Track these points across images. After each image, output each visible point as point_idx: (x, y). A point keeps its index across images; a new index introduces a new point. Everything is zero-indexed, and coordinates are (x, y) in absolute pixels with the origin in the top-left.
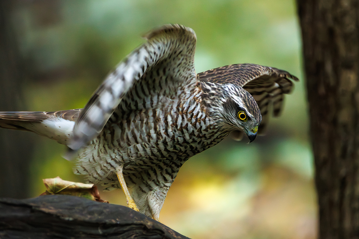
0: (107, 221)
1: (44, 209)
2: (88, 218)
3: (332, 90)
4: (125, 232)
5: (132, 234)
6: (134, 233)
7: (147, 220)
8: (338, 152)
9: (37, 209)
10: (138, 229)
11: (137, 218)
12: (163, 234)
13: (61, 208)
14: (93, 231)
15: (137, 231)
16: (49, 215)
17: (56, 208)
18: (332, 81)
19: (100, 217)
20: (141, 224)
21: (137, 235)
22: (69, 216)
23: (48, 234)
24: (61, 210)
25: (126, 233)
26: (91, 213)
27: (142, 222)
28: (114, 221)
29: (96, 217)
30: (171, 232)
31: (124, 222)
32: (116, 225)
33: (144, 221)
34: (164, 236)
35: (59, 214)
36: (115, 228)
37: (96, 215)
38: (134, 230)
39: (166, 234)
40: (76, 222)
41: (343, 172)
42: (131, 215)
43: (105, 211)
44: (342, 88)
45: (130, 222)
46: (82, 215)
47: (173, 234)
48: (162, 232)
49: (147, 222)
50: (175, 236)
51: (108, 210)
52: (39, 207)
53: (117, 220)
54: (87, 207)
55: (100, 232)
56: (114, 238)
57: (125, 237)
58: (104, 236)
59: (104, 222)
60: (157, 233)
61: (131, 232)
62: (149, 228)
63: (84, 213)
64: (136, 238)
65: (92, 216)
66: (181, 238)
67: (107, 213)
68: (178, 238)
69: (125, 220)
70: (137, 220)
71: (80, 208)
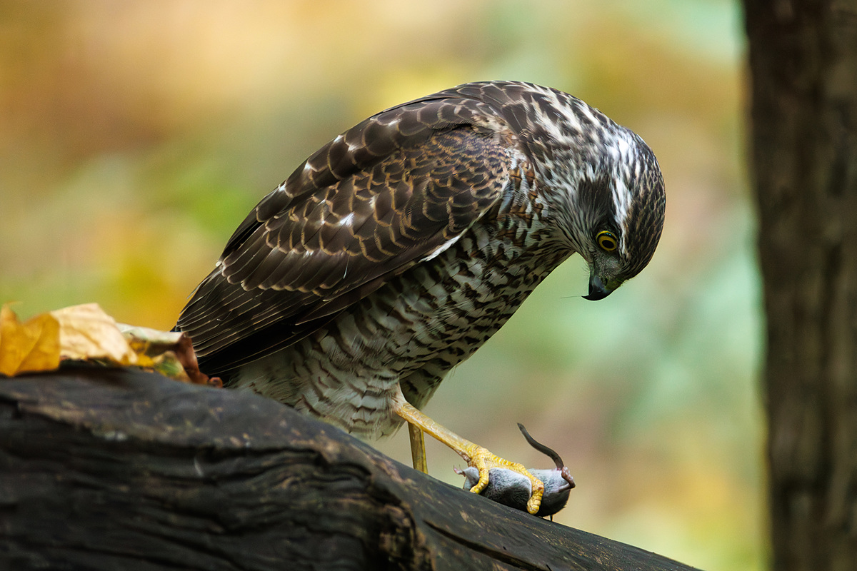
0: (219, 441)
1: (48, 410)
2: (166, 433)
4: (263, 470)
5: (280, 476)
6: (289, 475)
7: (324, 438)
9: (31, 409)
10: (299, 463)
11: (298, 434)
12: (367, 478)
13: (95, 406)
14: (180, 470)
15: (299, 468)
16: (64, 425)
17: (80, 405)
19: (198, 430)
20: (310, 451)
21: (298, 479)
22: (117, 430)
23: (59, 478)
24: (93, 412)
25: (268, 474)
26: (175, 419)
27: (311, 443)
28: (235, 442)
29: (189, 431)
30: (389, 468)
31: (261, 444)
32: (243, 452)
33: (316, 441)
34: (369, 483)
35: (87, 424)
36: (238, 461)
37: (189, 424)
38: (289, 464)
39: (373, 477)
40: (134, 446)
41: (833, 230)
42: (283, 424)
43: (212, 412)
45: (279, 444)
46: (150, 423)
47: (392, 474)
48: (366, 472)
49: (325, 444)
50: (399, 480)
51: (220, 409)
52: (34, 403)
53: (246, 436)
54: (165, 401)
55: (198, 470)
56: (235, 487)
57: (265, 484)
58: (208, 481)
59: (209, 444)
60: (349, 473)
61: (281, 472)
62: (329, 460)
63: (156, 418)
64: (294, 488)
65: (179, 428)
66: (413, 485)
67: (217, 419)
68: (407, 486)
69: (267, 438)
70: (299, 438)
71: (147, 403)
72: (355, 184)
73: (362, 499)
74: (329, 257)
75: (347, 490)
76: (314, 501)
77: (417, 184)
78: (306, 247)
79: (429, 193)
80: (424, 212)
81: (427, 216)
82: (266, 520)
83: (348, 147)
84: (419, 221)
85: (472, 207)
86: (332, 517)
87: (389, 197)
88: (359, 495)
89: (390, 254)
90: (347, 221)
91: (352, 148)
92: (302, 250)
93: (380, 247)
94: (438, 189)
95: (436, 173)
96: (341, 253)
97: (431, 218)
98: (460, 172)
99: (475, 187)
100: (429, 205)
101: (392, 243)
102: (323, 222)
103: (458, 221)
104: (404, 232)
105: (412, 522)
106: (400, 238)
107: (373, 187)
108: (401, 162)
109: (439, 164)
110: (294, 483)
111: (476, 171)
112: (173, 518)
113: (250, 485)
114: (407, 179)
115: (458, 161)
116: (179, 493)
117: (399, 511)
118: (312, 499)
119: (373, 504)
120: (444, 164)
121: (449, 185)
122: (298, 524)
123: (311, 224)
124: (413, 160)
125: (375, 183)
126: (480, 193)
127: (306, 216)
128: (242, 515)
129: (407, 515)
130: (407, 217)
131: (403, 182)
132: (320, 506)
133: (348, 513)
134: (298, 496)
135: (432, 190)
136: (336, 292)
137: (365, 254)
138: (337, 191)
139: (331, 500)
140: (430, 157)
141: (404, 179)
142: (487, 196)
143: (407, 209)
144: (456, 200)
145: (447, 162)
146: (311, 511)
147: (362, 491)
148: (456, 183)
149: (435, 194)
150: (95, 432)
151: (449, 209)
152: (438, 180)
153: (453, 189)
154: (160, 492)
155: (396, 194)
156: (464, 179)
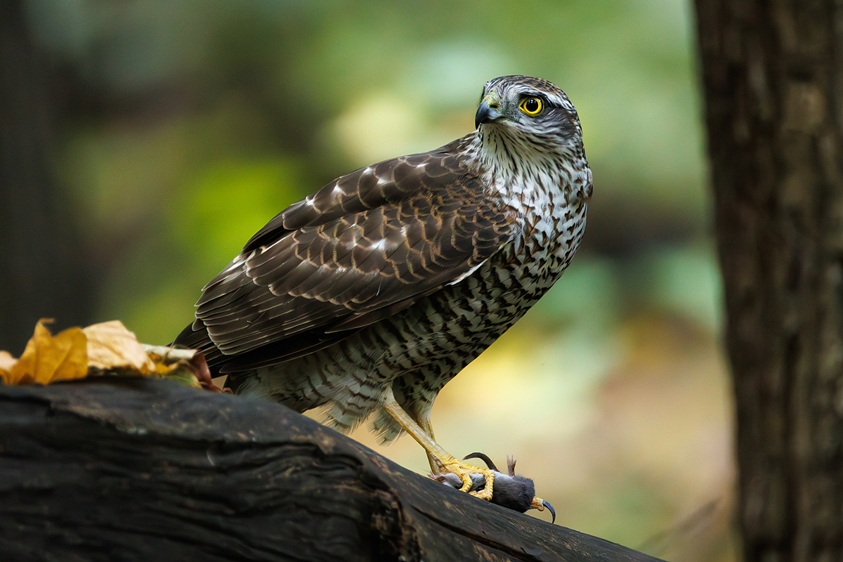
0: (228, 436)
1: (78, 409)
2: (182, 428)
3: (766, 130)
4: (268, 461)
5: (284, 465)
6: (290, 465)
7: (322, 434)
8: (780, 275)
9: (62, 407)
10: (300, 455)
11: (297, 429)
12: (359, 467)
13: (119, 406)
14: (195, 460)
15: (299, 459)
16: (91, 421)
17: (105, 405)
18: (765, 110)
19: (209, 427)
20: (308, 444)
21: (299, 468)
22: (139, 425)
23: (89, 466)
24: (117, 411)
25: (272, 464)
26: (189, 417)
27: (310, 437)
28: (243, 437)
29: (200, 428)
30: (379, 462)
31: (268, 439)
32: (249, 445)
33: (314, 436)
34: (361, 472)
35: (112, 421)
36: (245, 453)
37: (201, 422)
38: (290, 456)
39: (365, 467)
40: (153, 439)
41: (791, 321)
42: (285, 422)
43: (221, 412)
44: (787, 126)
45: (281, 438)
46: (168, 420)
47: (382, 467)
48: (357, 461)
49: (322, 439)
50: (388, 472)
51: (228, 410)
52: (66, 403)
53: (251, 432)
54: (180, 402)
55: (211, 460)
56: (243, 475)
57: (270, 473)
58: (219, 470)
59: (219, 438)
60: (344, 463)
61: (283, 462)
62: (326, 452)
63: (172, 417)
64: (295, 476)
65: (193, 425)
66: (401, 476)
67: (227, 418)
68: (395, 477)
69: (271, 434)
70: (298, 434)
71: (164, 405)
72: (384, 214)
73: (354, 485)
74: (362, 276)
75: (343, 477)
76: (312, 488)
77: (445, 218)
78: (338, 264)
79: (456, 227)
80: (453, 243)
81: (455, 247)
82: (272, 504)
83: (378, 180)
84: (447, 250)
85: (494, 242)
86: (330, 501)
87: (419, 228)
88: (352, 482)
89: (421, 278)
90: (380, 245)
91: (381, 182)
92: (334, 266)
93: (412, 271)
94: (464, 224)
95: (462, 211)
96: (375, 273)
97: (458, 249)
98: (485, 211)
99: (497, 224)
100: (457, 237)
101: (422, 268)
102: (355, 244)
103: (480, 252)
104: (434, 260)
105: (400, 504)
106: (430, 264)
107: (402, 218)
108: (429, 199)
109: (465, 203)
110: (295, 472)
111: (499, 211)
112: (190, 502)
113: (257, 473)
114: (436, 214)
115: (482, 203)
116: (194, 481)
117: (388, 496)
118: (310, 485)
119: (364, 489)
120: (469, 204)
121: (474, 221)
122: (299, 507)
123: (342, 244)
124: (440, 198)
125: (404, 215)
126: (501, 229)
127: (337, 236)
128: (251, 499)
129: (395, 498)
130: (437, 247)
131: (431, 216)
132: (319, 491)
133: (344, 498)
134: (298, 482)
135: (459, 224)
136: (368, 307)
137: (398, 277)
138: (367, 218)
139: (328, 486)
140: (455, 197)
141: (432, 213)
142: (506, 233)
143: (437, 239)
144: (481, 235)
145: (472, 203)
146: (310, 495)
147: (355, 479)
148: (480, 220)
149: (463, 228)
150: (119, 428)
151: (474, 242)
152: (464, 217)
153: (478, 225)
154: (178, 479)
155: (426, 226)
156: (487, 218)
